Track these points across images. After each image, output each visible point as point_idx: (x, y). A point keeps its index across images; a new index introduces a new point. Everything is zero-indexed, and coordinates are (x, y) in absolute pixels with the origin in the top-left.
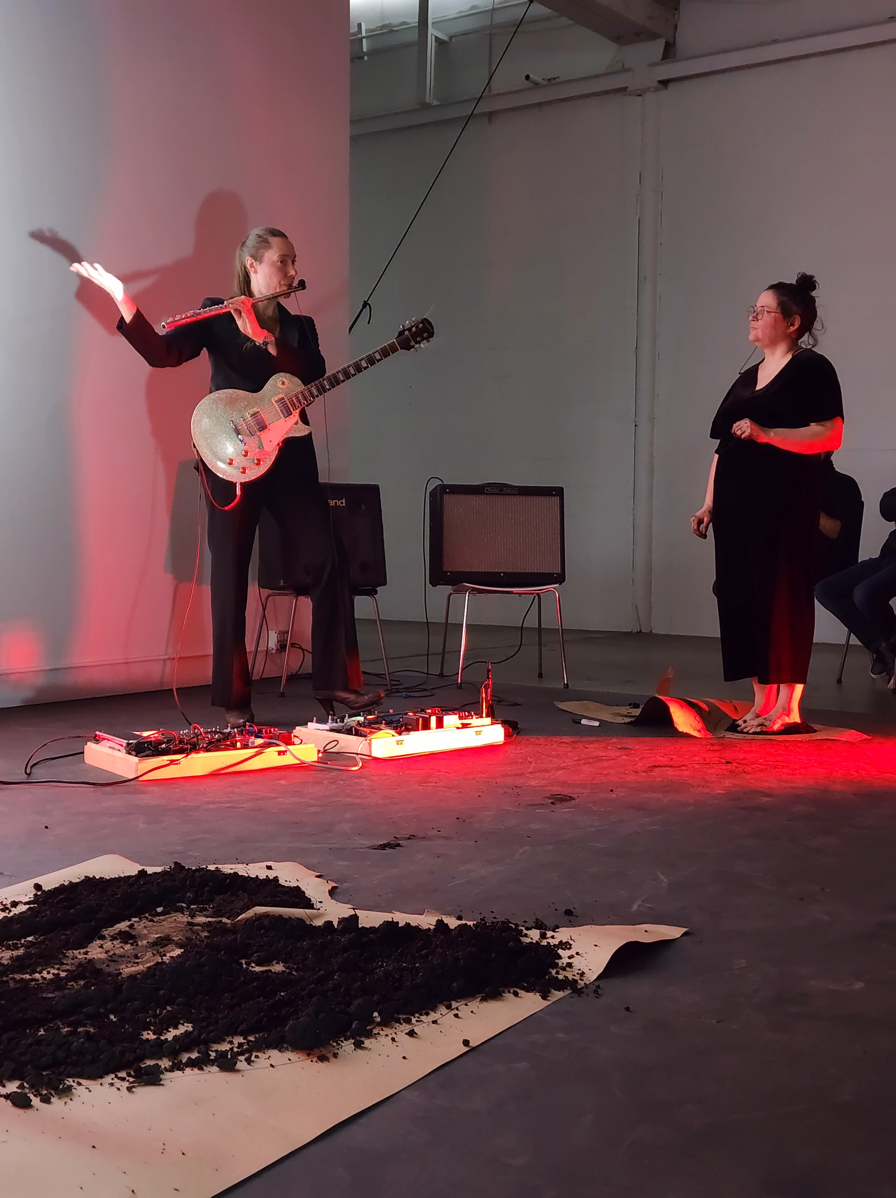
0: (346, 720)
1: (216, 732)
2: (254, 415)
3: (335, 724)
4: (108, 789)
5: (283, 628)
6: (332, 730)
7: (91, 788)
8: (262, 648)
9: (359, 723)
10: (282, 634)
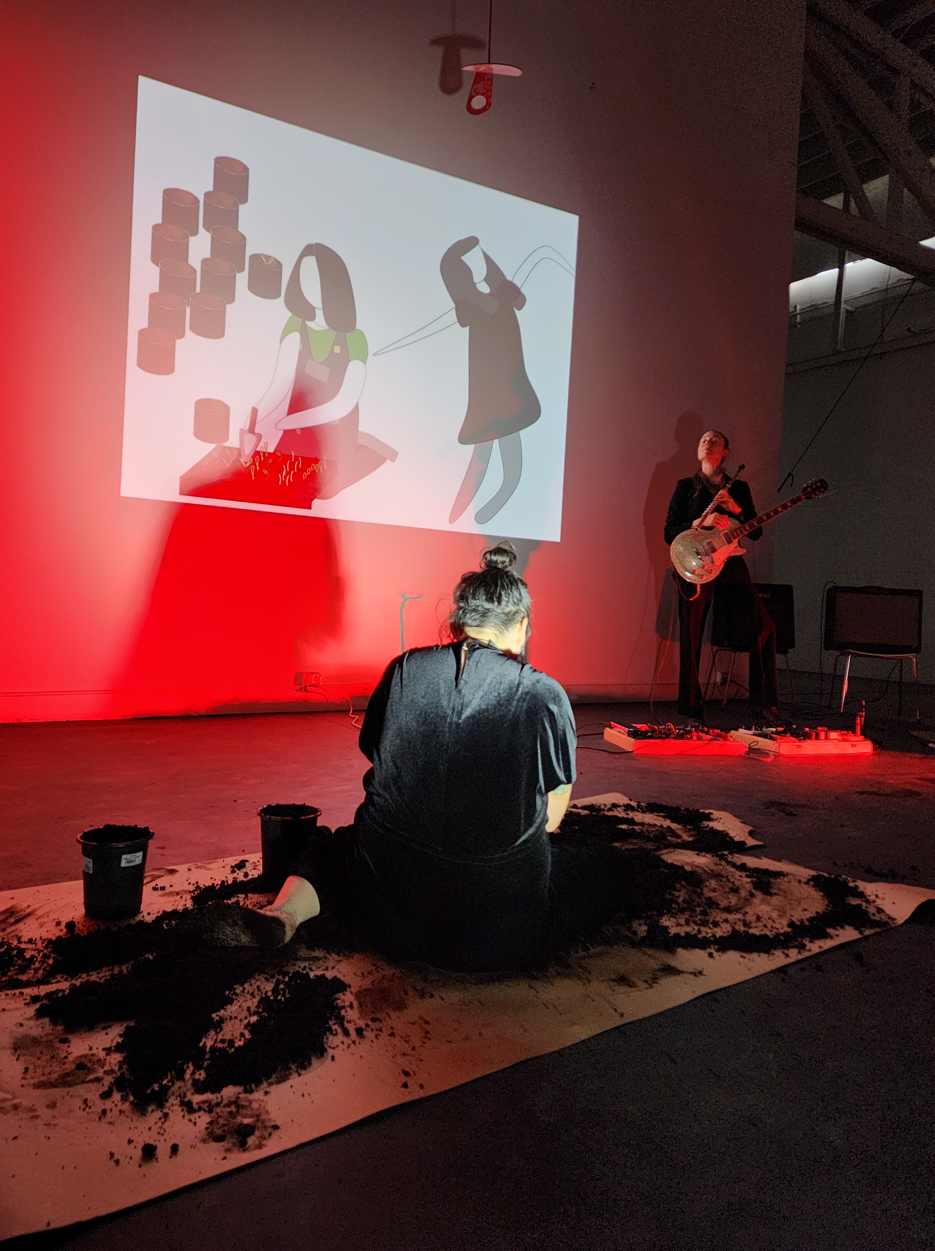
0: (764, 729)
1: (681, 729)
2: (709, 543)
3: (756, 732)
4: (617, 756)
5: (724, 670)
6: (754, 735)
7: (606, 754)
8: (712, 681)
9: (772, 732)
10: (724, 674)
